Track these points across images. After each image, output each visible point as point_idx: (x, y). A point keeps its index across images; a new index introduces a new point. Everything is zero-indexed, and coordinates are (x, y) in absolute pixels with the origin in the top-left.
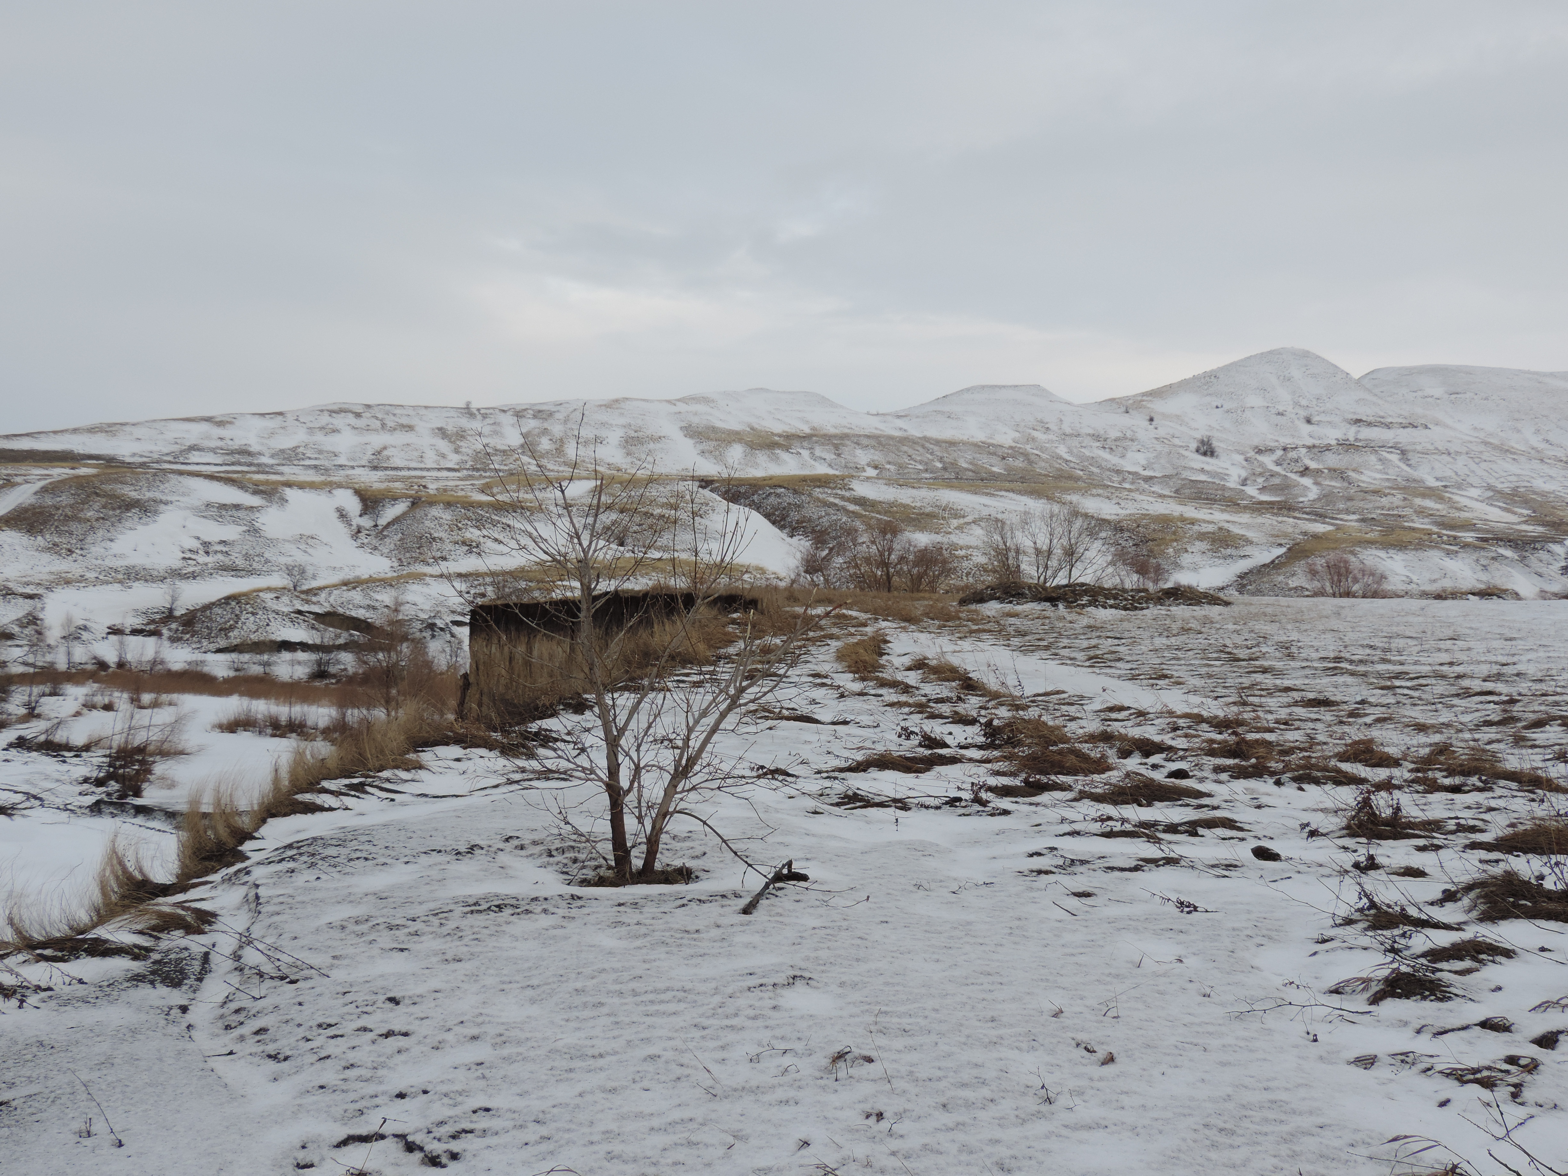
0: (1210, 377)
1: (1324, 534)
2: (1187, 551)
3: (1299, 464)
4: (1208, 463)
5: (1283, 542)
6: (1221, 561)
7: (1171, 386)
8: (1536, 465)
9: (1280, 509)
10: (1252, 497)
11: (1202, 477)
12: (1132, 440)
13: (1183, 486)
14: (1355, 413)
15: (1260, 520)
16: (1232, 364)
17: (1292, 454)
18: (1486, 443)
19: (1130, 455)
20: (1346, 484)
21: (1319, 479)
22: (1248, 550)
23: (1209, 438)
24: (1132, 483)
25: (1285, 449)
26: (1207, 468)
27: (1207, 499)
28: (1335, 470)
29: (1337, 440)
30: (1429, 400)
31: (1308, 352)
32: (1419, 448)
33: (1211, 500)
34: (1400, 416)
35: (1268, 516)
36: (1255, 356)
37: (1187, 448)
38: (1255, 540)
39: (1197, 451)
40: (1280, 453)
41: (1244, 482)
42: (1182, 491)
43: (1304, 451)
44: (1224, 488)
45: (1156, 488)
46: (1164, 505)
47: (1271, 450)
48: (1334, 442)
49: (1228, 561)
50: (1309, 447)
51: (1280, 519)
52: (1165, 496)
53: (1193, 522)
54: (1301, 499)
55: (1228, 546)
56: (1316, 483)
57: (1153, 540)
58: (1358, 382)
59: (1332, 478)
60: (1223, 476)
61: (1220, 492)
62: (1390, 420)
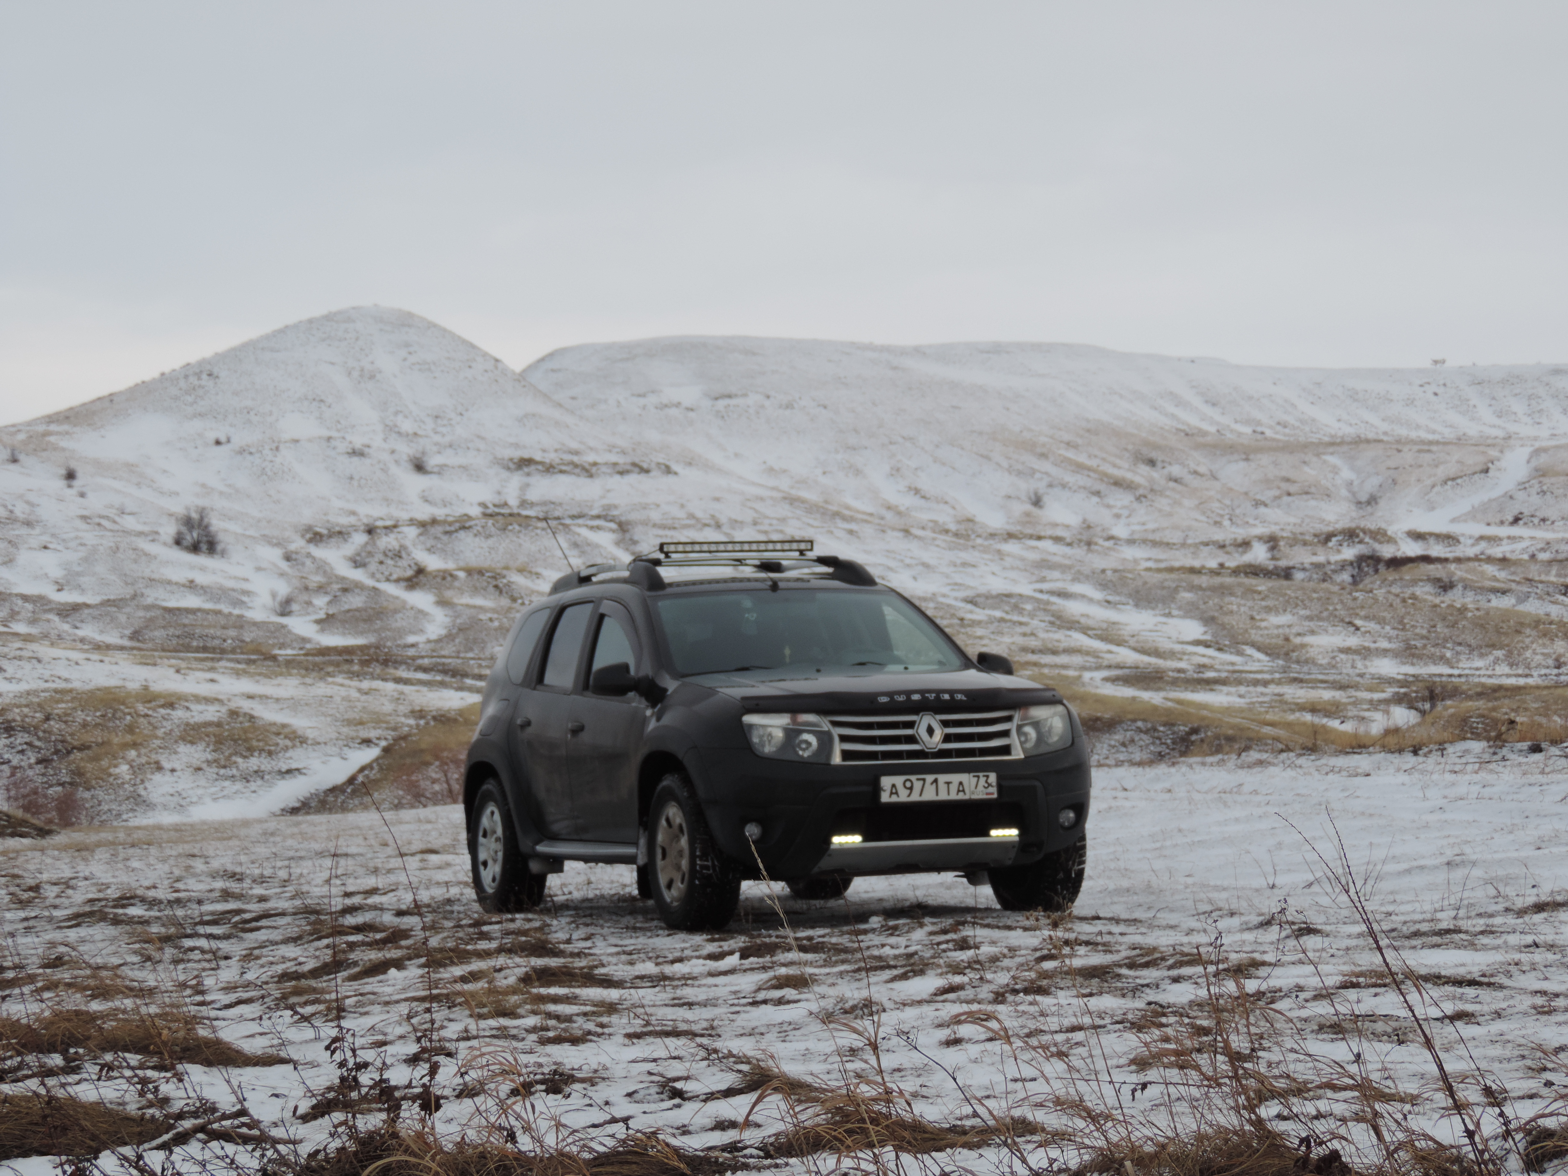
0: (198, 375)
1: (461, 712)
2: (159, 768)
3: (403, 563)
4: (203, 569)
5: (372, 734)
6: (238, 786)
7: (111, 398)
8: (895, 542)
9: (365, 663)
10: (304, 640)
11: (192, 601)
12: (28, 524)
13: (150, 623)
14: (516, 446)
15: (321, 689)
16: (245, 346)
17: (387, 541)
18: (792, 501)
19: (24, 557)
20: (505, 602)
21: (449, 594)
22: (297, 757)
23: (202, 512)
24: (33, 621)
25: (370, 531)
26: (201, 579)
27: (205, 649)
28: (481, 572)
29: (483, 505)
30: (673, 412)
31: (410, 315)
32: (655, 516)
33: (213, 650)
34: (611, 448)
35: (339, 679)
36: (296, 327)
37: (153, 536)
38: (311, 734)
39: (178, 542)
40: (360, 539)
41: (285, 608)
42: (148, 634)
43: (412, 532)
44: (240, 623)
45: (89, 631)
46: (106, 668)
47: (340, 534)
48: (475, 511)
49: (253, 786)
50: (423, 525)
51: (366, 684)
52: (108, 647)
53: (171, 702)
54: (411, 639)
55: (251, 750)
56: (442, 602)
57: (83, 748)
58: (522, 378)
59: (476, 590)
60: (239, 597)
61: (232, 633)
62: (590, 458)
